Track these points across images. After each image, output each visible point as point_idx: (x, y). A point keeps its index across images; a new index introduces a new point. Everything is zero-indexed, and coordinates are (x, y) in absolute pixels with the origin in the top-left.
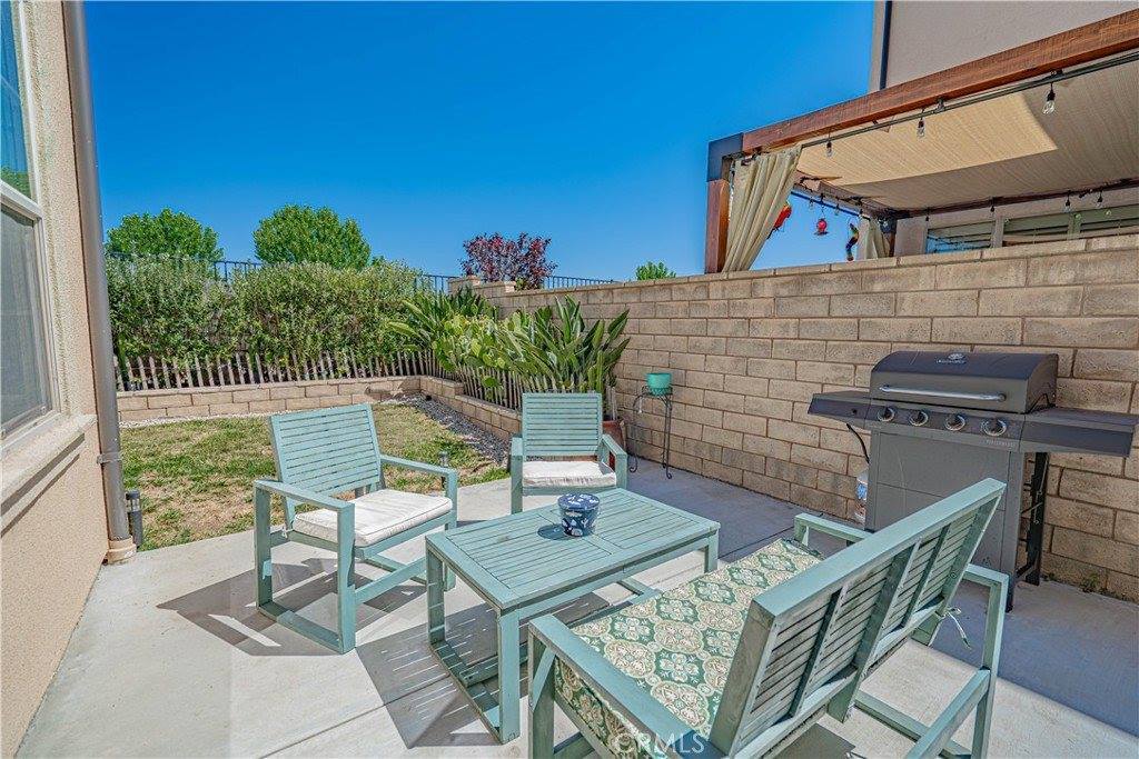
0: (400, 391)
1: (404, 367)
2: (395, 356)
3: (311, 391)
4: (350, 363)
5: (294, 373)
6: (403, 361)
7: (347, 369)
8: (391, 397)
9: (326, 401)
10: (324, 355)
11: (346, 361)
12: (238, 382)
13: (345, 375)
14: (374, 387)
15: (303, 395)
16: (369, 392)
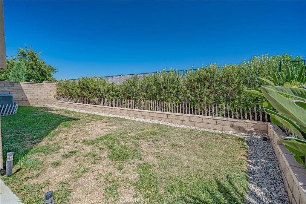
0: (253, 129)
1: (258, 115)
2: (252, 109)
3: (204, 120)
4: (226, 110)
5: (201, 112)
6: (258, 113)
7: (224, 113)
8: (245, 132)
9: (211, 126)
10: (215, 106)
11: (224, 109)
12: (182, 113)
13: (223, 115)
14: (235, 124)
15: (201, 122)
16: (232, 126)
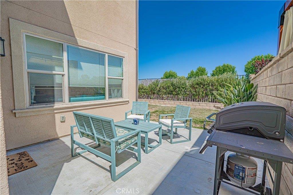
4: (212, 99)
5: (199, 100)
8: (220, 109)
10: (206, 97)
12: (188, 101)
14: (216, 105)
15: (199, 105)
